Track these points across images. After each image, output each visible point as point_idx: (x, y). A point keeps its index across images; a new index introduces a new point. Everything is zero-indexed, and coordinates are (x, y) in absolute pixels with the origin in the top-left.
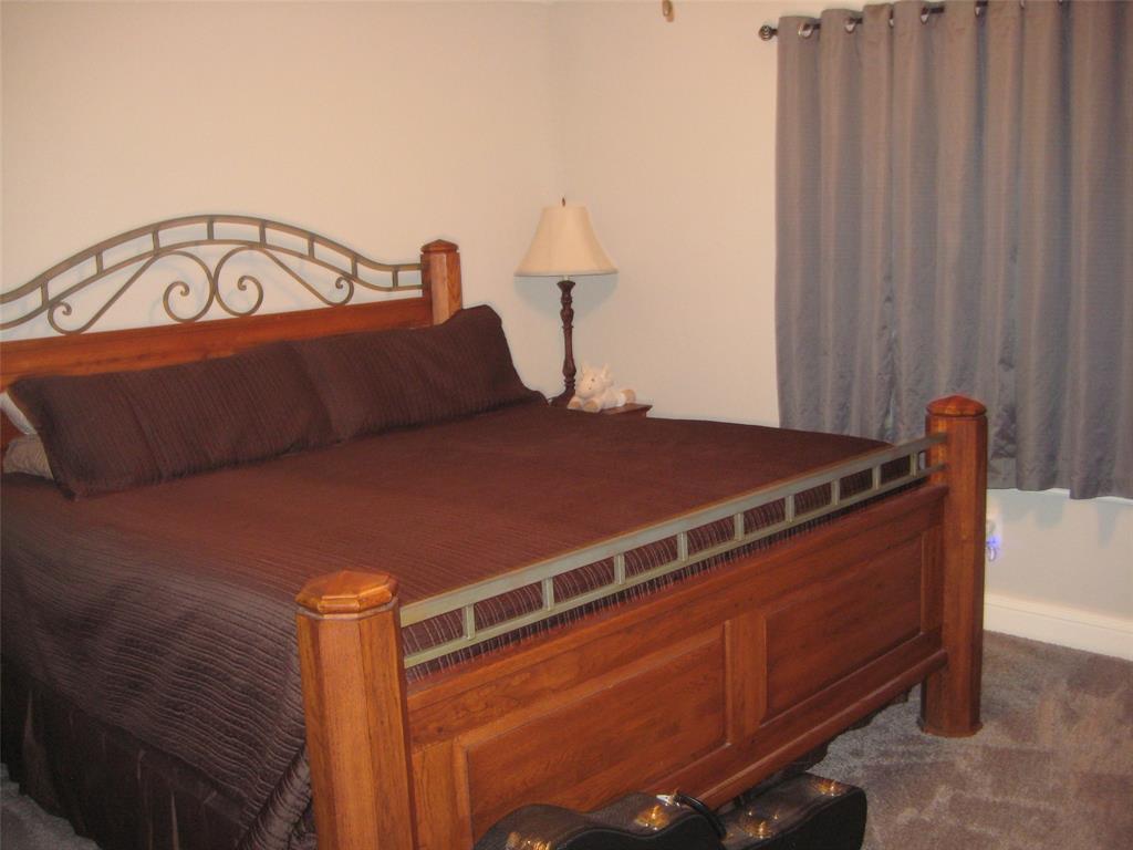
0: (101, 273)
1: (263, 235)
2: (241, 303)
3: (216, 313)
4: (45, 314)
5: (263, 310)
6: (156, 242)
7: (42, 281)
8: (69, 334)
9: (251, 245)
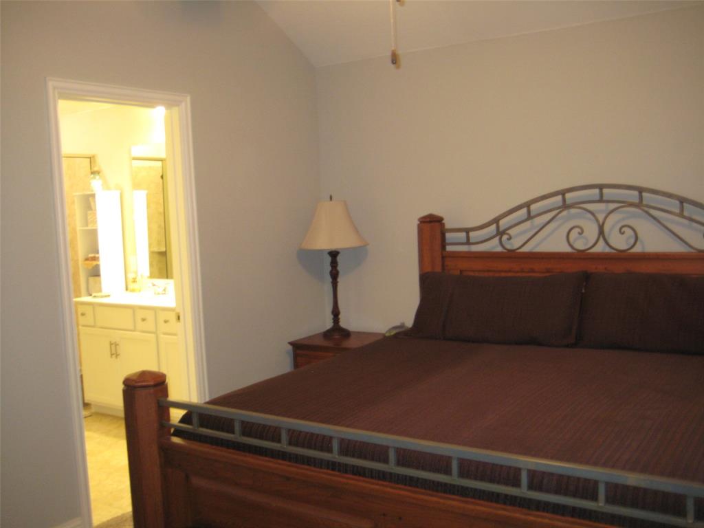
0: (530, 217)
1: (641, 197)
2: (620, 242)
3: (600, 248)
4: (498, 238)
5: (638, 249)
6: (564, 201)
7: (496, 221)
8: (509, 251)
9: (632, 205)
